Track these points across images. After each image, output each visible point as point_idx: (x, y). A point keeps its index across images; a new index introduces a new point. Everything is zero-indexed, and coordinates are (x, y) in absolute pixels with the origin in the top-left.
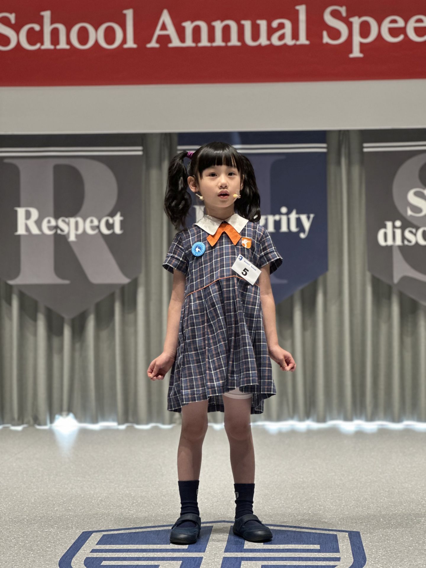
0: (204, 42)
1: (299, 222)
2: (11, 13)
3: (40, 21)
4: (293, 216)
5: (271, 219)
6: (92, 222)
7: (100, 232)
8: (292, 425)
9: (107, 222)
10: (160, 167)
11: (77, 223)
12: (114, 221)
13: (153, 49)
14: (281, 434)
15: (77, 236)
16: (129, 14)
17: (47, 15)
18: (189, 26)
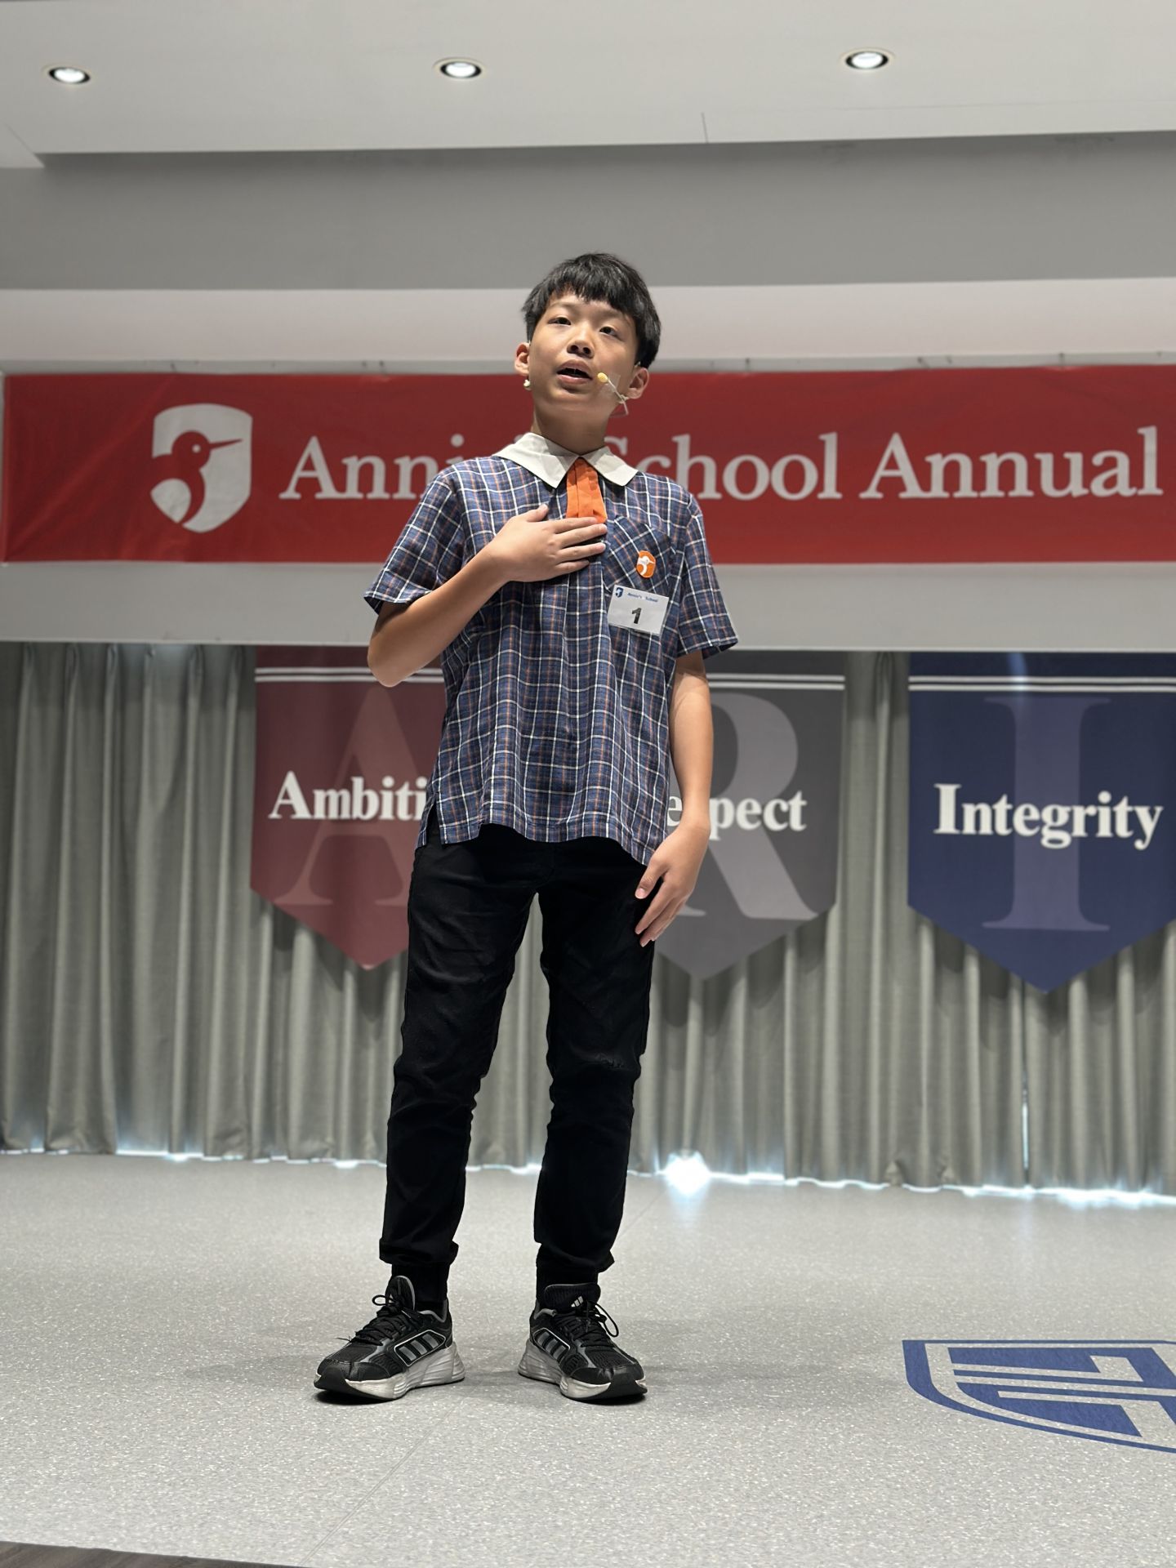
0: (966, 490)
1: (1133, 820)
2: (620, 436)
3: (672, 452)
4: (1123, 808)
5: (1080, 813)
6: (749, 807)
7: (764, 825)
8: (1111, 1198)
9: (777, 807)
10: (873, 714)
11: (721, 809)
12: (789, 807)
13: (871, 501)
14: (1090, 1210)
15: (721, 832)
16: (830, 441)
17: (683, 442)
18: (937, 462)
